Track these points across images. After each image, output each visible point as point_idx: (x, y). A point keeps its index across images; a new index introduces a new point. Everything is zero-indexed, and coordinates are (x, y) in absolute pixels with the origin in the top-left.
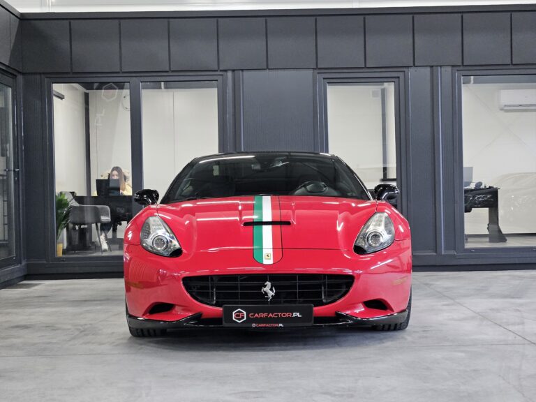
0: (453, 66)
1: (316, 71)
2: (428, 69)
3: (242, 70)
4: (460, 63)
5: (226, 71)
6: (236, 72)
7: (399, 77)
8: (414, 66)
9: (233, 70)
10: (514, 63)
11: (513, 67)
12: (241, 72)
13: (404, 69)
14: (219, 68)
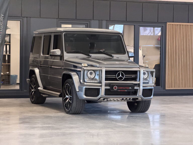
0: (106, 20)
1: (58, 19)
2: (98, 21)
3: (30, 17)
4: (109, 20)
5: (24, 17)
6: (28, 18)
7: (87, 24)
8: (93, 19)
9: (27, 17)
10: (127, 21)
11: (127, 22)
12: (29, 18)
13: (90, 21)
14: (22, 16)
